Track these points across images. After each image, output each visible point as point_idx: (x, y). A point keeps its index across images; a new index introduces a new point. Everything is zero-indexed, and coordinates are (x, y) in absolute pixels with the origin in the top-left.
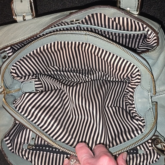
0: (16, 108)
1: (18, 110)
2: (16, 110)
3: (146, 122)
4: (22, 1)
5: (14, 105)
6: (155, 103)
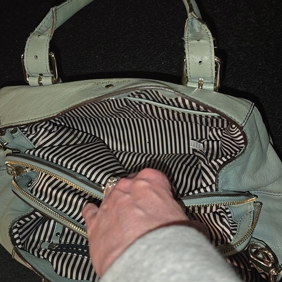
0: (32, 192)
1: (35, 195)
2: (32, 195)
3: (238, 230)
4: (37, 57)
5: (29, 188)
6: (259, 204)
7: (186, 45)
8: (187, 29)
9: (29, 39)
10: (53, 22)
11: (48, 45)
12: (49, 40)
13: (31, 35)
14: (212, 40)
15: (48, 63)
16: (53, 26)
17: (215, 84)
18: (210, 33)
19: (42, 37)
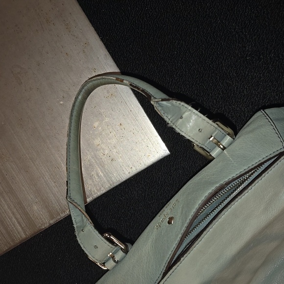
7: (177, 129)
8: (163, 115)
9: (78, 239)
10: (80, 210)
11: (95, 230)
12: (93, 227)
13: (77, 235)
14: (190, 108)
15: (108, 243)
16: (84, 214)
17: (229, 134)
18: (183, 103)
19: (86, 230)
